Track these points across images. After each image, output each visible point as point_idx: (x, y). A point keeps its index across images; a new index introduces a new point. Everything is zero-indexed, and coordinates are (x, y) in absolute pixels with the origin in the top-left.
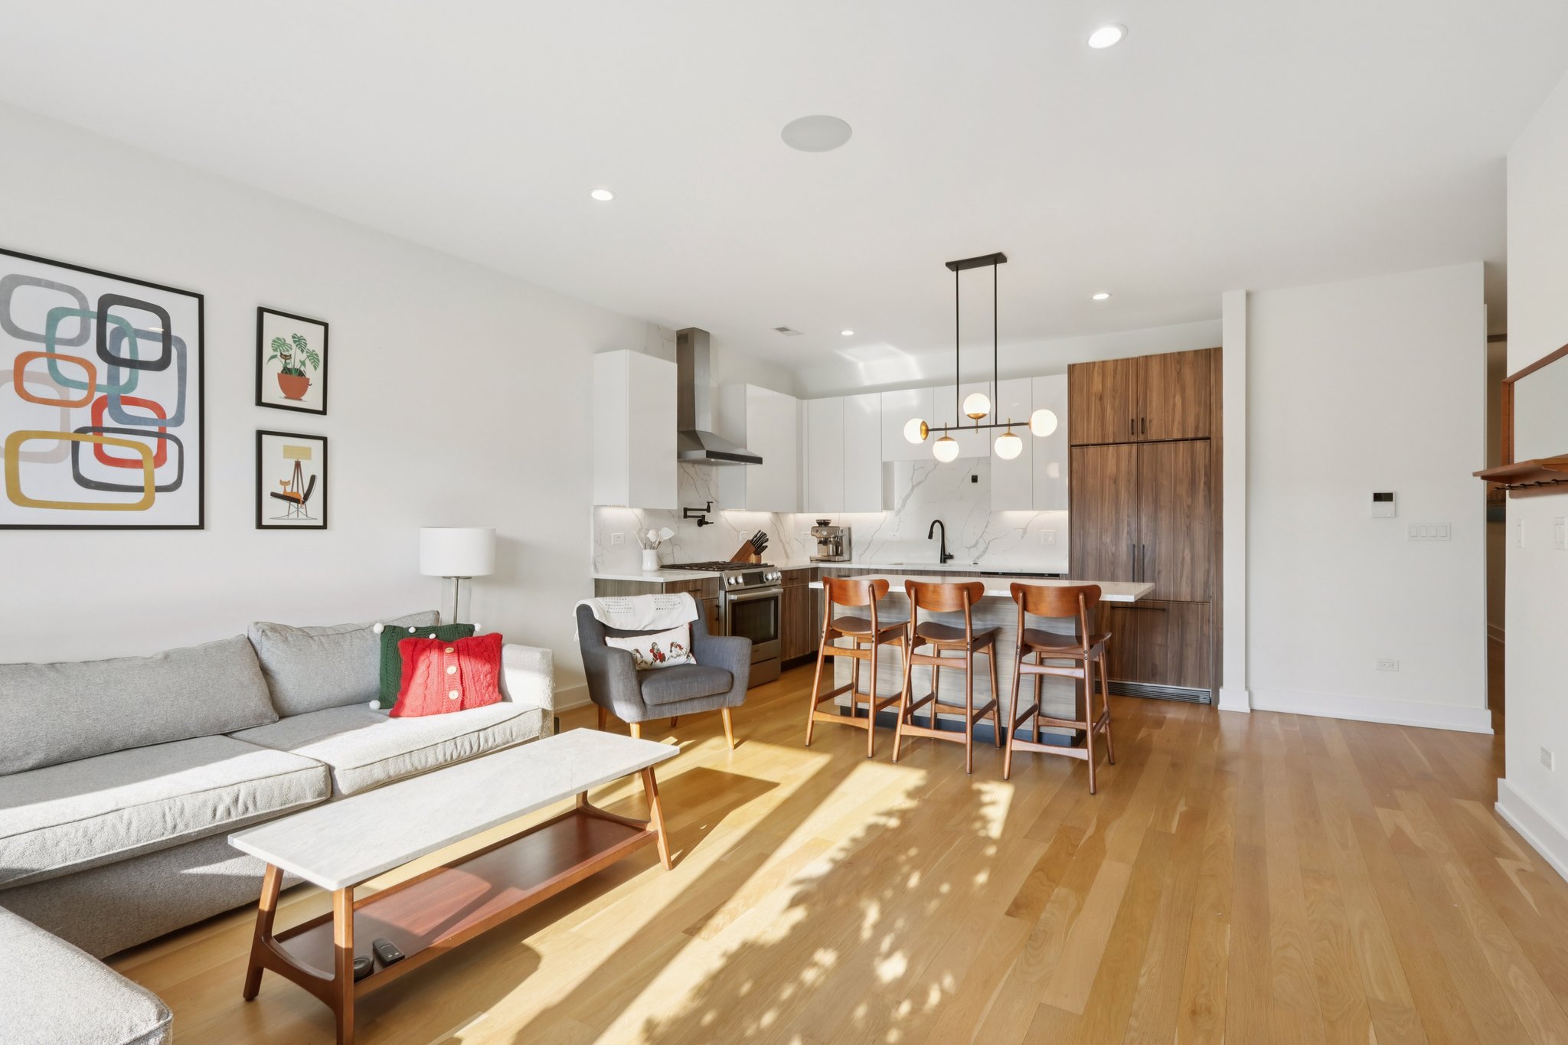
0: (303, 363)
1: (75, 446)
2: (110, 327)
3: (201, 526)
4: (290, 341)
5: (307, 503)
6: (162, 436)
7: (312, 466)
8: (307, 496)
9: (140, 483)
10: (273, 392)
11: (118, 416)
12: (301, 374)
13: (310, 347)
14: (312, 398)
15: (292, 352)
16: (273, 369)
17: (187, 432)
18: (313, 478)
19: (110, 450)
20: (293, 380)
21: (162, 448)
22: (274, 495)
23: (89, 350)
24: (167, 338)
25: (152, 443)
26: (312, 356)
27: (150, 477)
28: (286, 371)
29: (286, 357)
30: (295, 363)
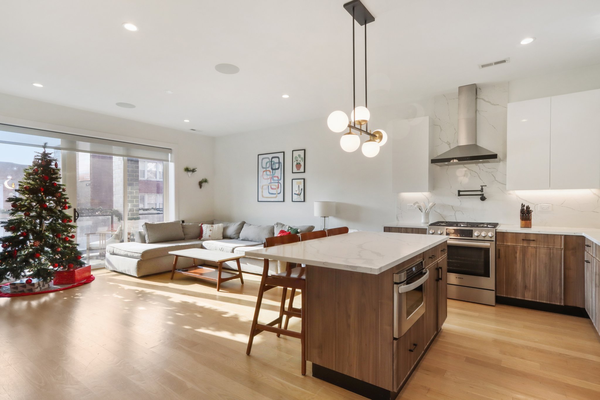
0: (300, 161)
1: (268, 186)
2: (272, 163)
3: (284, 201)
4: (298, 156)
5: (301, 195)
6: (278, 182)
7: (302, 187)
8: (300, 194)
9: (275, 193)
10: (295, 170)
11: (273, 180)
12: (300, 164)
13: (301, 157)
14: (302, 170)
15: (298, 159)
16: (295, 164)
17: (282, 182)
18: (302, 189)
19: (273, 187)
20: (298, 165)
21: (278, 185)
22: (295, 194)
23: (270, 169)
24: (279, 163)
25: (277, 184)
26: (302, 158)
27: (277, 191)
28: (297, 164)
29: (297, 160)
30: (299, 162)
